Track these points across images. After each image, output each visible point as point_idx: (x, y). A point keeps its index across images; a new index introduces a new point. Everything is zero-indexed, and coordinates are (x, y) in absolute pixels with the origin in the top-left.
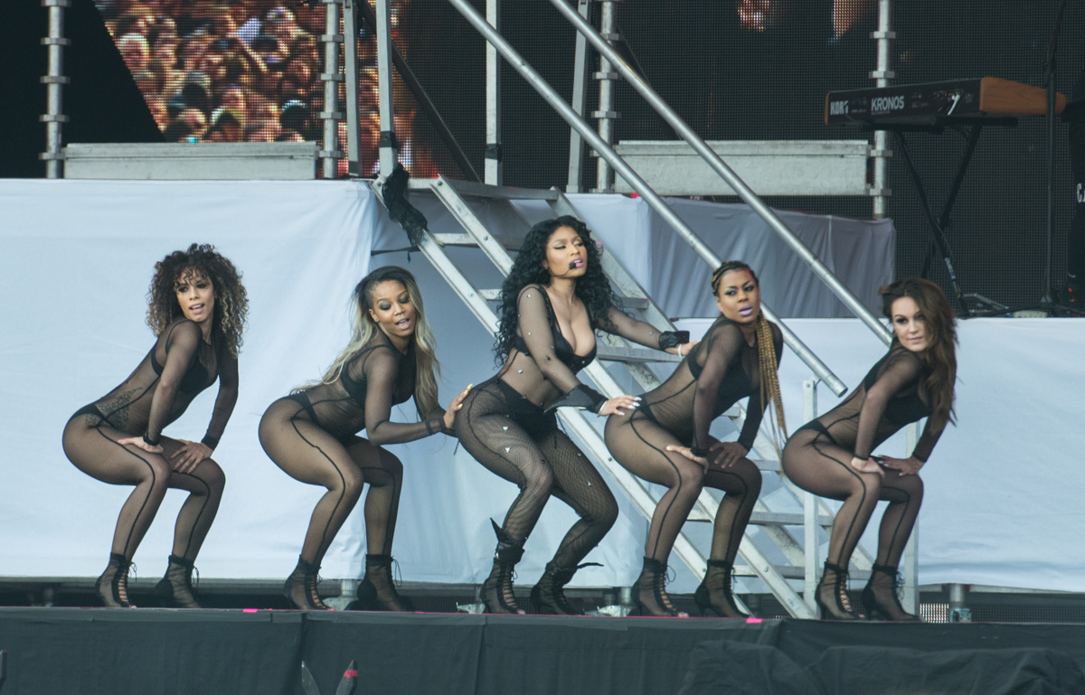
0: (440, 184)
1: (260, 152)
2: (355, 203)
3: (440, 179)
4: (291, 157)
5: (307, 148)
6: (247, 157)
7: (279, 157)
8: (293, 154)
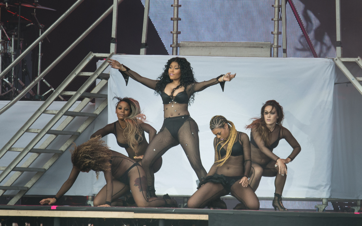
0: (359, 60)
1: (251, 45)
2: (329, 66)
3: (359, 58)
4: (262, 47)
5: (268, 44)
6: (246, 47)
7: (257, 47)
8: (263, 46)
